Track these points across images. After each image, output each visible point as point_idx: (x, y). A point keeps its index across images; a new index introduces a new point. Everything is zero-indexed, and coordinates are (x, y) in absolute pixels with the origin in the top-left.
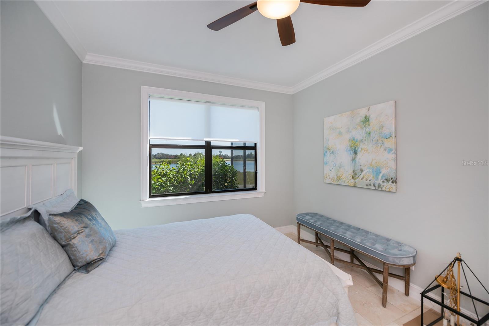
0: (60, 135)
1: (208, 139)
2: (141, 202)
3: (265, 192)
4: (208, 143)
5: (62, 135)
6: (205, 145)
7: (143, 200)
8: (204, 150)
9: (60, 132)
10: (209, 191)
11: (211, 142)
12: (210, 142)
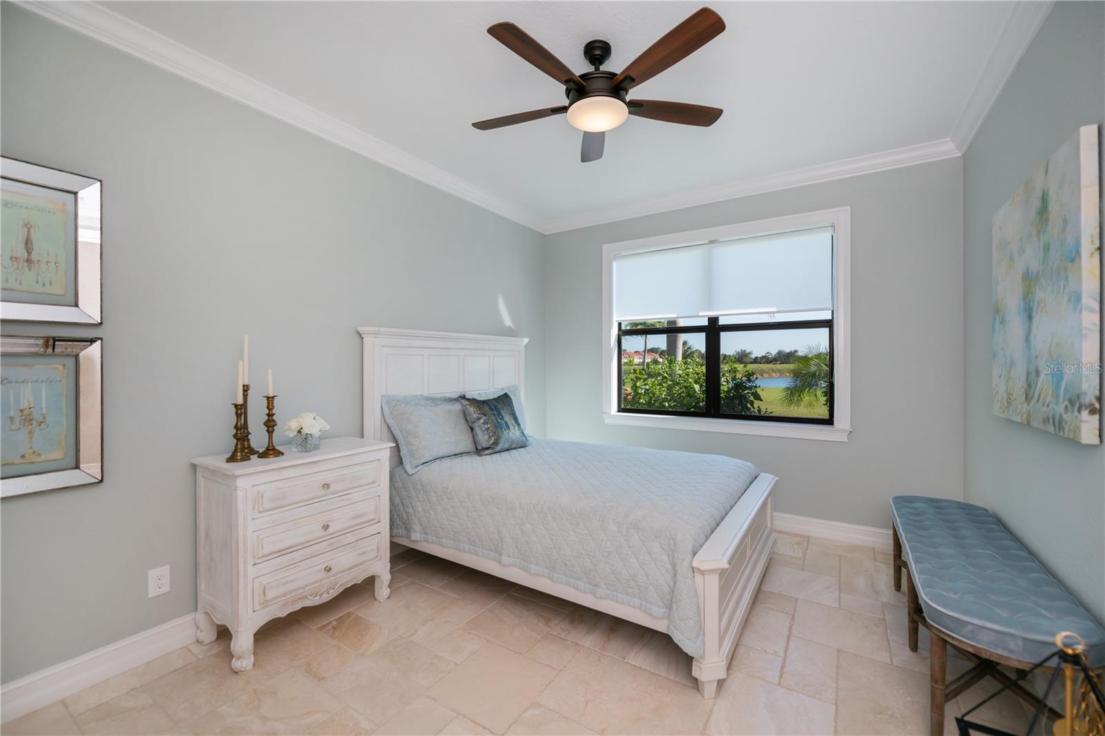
0: (510, 327)
1: (713, 314)
2: (604, 415)
3: (851, 432)
4: (713, 321)
5: (512, 326)
6: (707, 324)
7: (605, 413)
8: (704, 334)
9: (508, 322)
10: (712, 413)
11: (720, 318)
12: (718, 318)
